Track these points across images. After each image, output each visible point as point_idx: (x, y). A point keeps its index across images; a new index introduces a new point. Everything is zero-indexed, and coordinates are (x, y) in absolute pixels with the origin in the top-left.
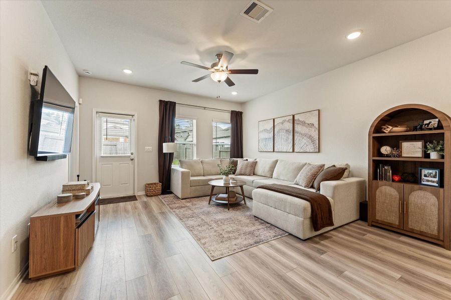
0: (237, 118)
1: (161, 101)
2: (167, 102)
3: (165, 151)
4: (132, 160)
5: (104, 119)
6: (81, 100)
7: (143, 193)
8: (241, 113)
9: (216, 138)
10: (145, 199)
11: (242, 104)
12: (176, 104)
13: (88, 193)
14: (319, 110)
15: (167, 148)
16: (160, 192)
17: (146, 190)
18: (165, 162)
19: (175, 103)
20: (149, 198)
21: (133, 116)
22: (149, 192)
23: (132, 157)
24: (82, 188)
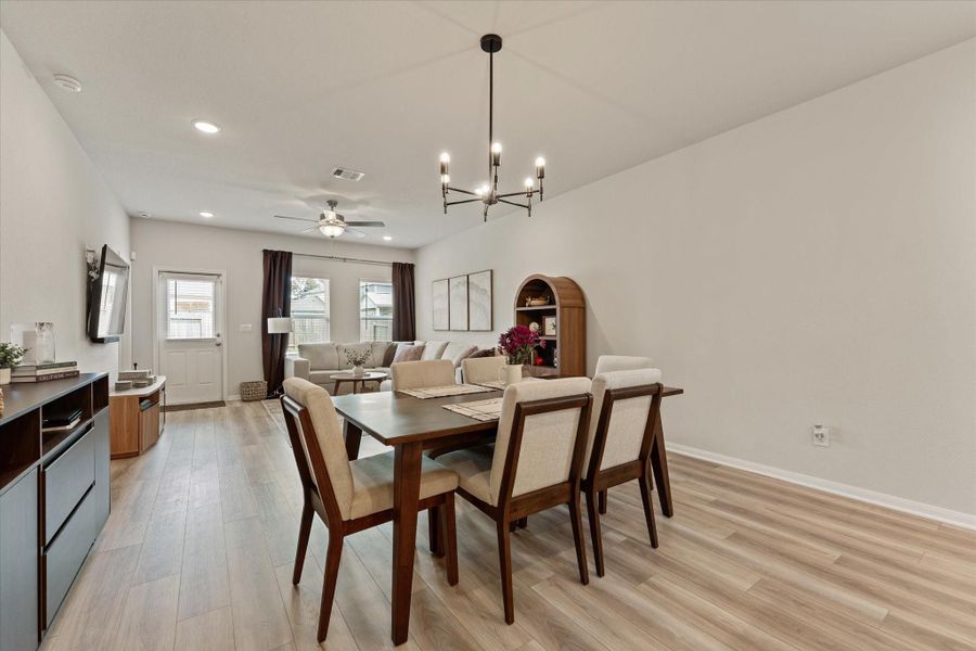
0: (404, 276)
1: (265, 251)
2: (276, 252)
3: (271, 330)
4: (218, 345)
5: (171, 283)
6: (134, 254)
7: (238, 397)
8: (411, 267)
9: (366, 310)
10: (238, 405)
11: (413, 251)
12: (293, 257)
13: (151, 382)
14: (492, 271)
15: (275, 325)
16: (265, 394)
17: (242, 393)
18: (274, 348)
19: (290, 254)
20: (246, 404)
21: (219, 275)
22: (248, 394)
23: (219, 340)
24: (143, 376)
